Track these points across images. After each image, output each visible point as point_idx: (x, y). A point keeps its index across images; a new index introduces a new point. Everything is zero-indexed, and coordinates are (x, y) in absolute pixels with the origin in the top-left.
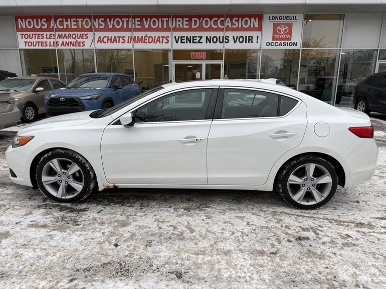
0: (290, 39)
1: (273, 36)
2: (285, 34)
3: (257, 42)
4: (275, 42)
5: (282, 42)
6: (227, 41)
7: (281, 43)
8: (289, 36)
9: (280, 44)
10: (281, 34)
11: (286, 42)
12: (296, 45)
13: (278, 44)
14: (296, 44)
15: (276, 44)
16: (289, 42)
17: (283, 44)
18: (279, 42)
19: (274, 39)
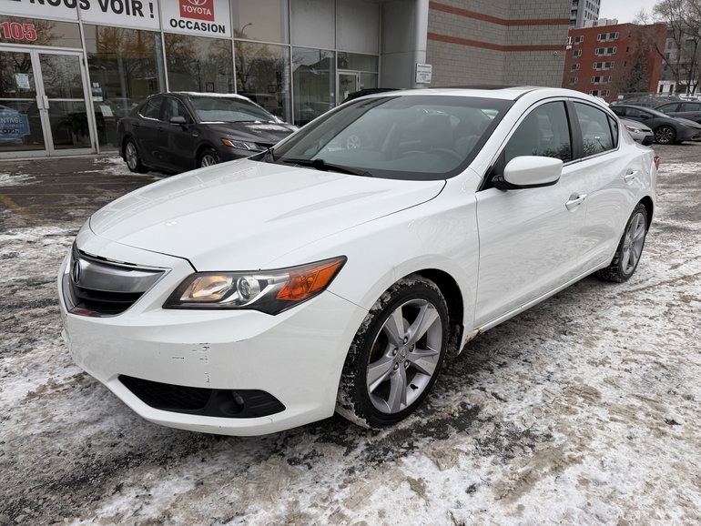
0: (211, 18)
1: (182, 9)
2: (202, 7)
3: (152, 16)
4: (186, 20)
5: (200, 22)
6: (84, 5)
7: (196, 23)
8: (209, 12)
9: (197, 26)
10: (195, 6)
11: (207, 22)
12: (224, 32)
13: (193, 26)
14: (222, 29)
15: (190, 25)
16: (211, 23)
17: (201, 27)
18: (194, 21)
19: (183, 14)
